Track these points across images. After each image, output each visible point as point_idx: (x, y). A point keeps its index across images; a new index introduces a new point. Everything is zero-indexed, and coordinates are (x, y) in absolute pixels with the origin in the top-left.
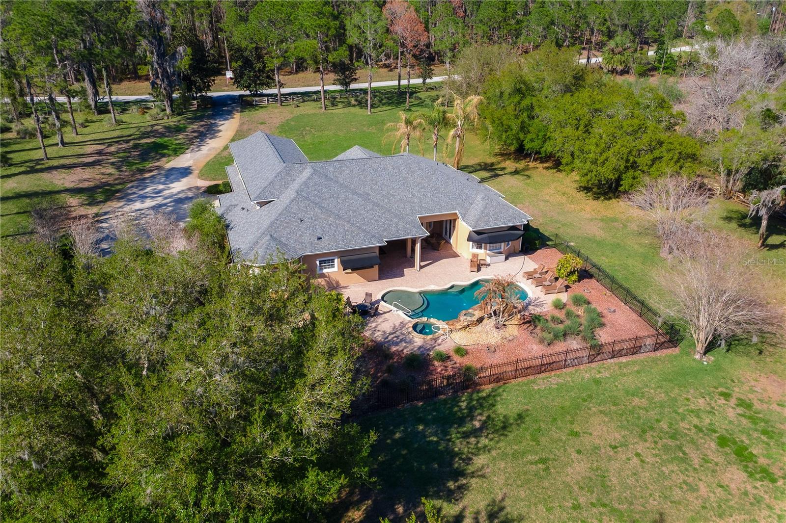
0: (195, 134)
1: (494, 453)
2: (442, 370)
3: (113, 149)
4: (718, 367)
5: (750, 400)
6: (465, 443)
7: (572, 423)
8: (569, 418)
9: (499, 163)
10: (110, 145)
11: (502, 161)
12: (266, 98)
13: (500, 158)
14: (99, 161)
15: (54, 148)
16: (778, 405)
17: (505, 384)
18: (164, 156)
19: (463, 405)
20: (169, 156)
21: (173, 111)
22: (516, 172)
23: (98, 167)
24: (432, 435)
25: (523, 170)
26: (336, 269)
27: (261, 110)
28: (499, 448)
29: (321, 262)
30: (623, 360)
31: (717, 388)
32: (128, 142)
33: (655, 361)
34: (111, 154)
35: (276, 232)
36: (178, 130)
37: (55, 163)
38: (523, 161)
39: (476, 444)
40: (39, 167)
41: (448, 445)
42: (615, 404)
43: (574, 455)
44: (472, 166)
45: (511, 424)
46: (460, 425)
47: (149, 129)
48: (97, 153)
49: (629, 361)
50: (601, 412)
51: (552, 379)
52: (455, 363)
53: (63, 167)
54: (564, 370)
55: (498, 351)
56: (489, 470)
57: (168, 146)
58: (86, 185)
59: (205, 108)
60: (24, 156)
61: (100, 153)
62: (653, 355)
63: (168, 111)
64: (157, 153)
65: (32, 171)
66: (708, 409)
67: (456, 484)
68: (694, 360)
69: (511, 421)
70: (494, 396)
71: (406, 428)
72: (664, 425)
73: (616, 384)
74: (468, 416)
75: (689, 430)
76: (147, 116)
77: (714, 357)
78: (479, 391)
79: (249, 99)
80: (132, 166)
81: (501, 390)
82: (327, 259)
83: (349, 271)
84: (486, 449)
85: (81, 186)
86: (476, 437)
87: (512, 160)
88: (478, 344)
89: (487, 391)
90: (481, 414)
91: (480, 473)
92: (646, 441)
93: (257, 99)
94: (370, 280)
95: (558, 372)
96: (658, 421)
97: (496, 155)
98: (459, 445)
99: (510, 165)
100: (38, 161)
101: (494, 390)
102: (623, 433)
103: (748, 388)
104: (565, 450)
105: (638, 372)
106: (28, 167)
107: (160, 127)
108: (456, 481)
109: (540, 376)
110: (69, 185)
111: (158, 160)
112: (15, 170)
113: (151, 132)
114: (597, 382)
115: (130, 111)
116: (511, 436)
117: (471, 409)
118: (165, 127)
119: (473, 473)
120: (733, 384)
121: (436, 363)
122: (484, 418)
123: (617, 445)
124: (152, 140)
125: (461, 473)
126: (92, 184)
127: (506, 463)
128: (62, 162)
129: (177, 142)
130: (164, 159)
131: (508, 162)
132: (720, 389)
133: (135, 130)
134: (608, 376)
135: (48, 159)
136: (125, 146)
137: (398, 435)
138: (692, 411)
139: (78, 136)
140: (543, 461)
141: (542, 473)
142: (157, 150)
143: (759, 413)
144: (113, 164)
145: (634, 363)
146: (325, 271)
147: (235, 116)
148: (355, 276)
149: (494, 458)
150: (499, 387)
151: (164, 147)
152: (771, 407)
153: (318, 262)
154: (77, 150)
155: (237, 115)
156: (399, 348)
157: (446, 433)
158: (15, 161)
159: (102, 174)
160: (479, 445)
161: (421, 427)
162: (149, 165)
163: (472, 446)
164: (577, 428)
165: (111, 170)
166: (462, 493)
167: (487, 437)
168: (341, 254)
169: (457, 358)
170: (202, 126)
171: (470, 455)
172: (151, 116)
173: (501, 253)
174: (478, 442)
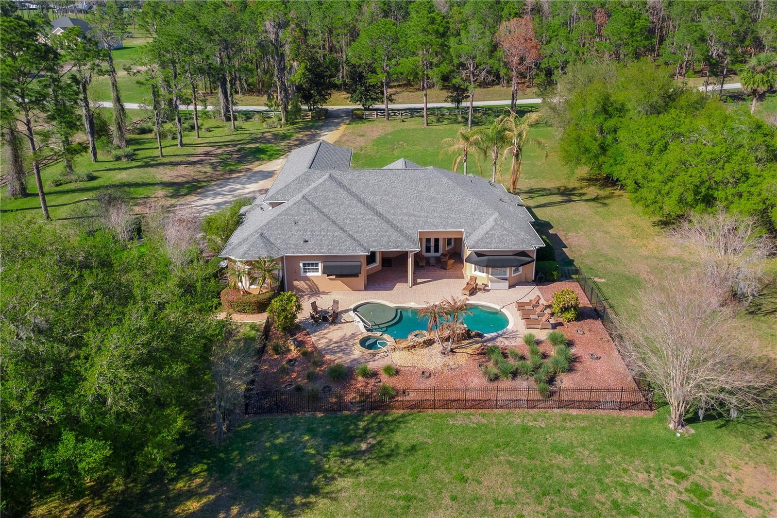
0: (297, 143)
1: (362, 479)
2: (362, 386)
3: (220, 151)
4: (693, 443)
5: (710, 488)
6: (339, 462)
7: (467, 466)
8: (467, 461)
9: (581, 188)
10: (220, 147)
11: (586, 186)
12: (375, 113)
13: (585, 183)
14: (202, 160)
15: (175, 147)
16: (746, 502)
17: (419, 412)
18: (258, 159)
19: (362, 424)
20: (263, 160)
21: (287, 121)
22: (595, 199)
23: (198, 166)
24: (312, 447)
25: (605, 198)
26: (320, 273)
27: (367, 123)
28: (371, 476)
29: (304, 265)
30: (574, 412)
31: (673, 465)
32: (235, 145)
33: (613, 421)
34: (216, 155)
35: (268, 231)
36: (284, 137)
37: (166, 160)
38: (609, 189)
39: (349, 466)
40: (152, 163)
41: (321, 460)
42: (532, 458)
43: (447, 501)
44: (549, 190)
45: (398, 454)
46: (347, 444)
47: (260, 135)
48: (205, 154)
49: (580, 415)
50: (508, 462)
51: (476, 417)
52: (380, 382)
53: (172, 164)
54: (495, 410)
55: (432, 377)
56: (346, 494)
57: (267, 151)
58: (180, 180)
59: (319, 119)
60: (148, 153)
61: (207, 154)
62: (615, 413)
63: (283, 121)
64: (254, 157)
65: (147, 165)
66: (646, 486)
67: (304, 500)
68: (666, 429)
69: (401, 451)
70: (400, 422)
71: (292, 435)
72: (575, 492)
73: (548, 436)
74: (360, 437)
75: (603, 504)
76: (264, 125)
77: (696, 430)
78: (386, 415)
79: (358, 112)
80: (227, 166)
81: (410, 418)
82: (310, 263)
83: (334, 277)
84: (356, 473)
85: (176, 180)
86: (354, 459)
87: (597, 187)
88: (415, 367)
89: (396, 415)
90: (374, 437)
91: (334, 495)
92: (540, 504)
93: (367, 112)
94: (355, 289)
95: (486, 411)
96: (572, 487)
97: (582, 180)
98: (332, 464)
99: (593, 191)
100: (153, 158)
101: (403, 416)
102: (518, 490)
103: (717, 474)
104: (440, 493)
105: (584, 429)
106: (145, 162)
107: (269, 134)
108: (307, 496)
109: (464, 412)
110: (166, 179)
111: (251, 163)
112: (134, 164)
113: (260, 138)
114: (526, 430)
115: (253, 120)
116: (391, 466)
117: (367, 430)
118: (274, 135)
119: (327, 493)
120: (700, 465)
121: (360, 378)
122: (374, 442)
123: (504, 501)
124: (257, 145)
125: (315, 491)
126: (185, 179)
127: (368, 492)
128: (173, 159)
129: (278, 148)
130: (257, 163)
131: (591, 188)
132: (677, 468)
133: (248, 135)
134: (543, 425)
135: (163, 156)
136: (231, 149)
137: (280, 441)
138: (622, 485)
139: (199, 139)
140: (408, 499)
141: (399, 510)
142: (257, 154)
143: (712, 506)
144: (212, 164)
145: (584, 418)
146: (308, 274)
147: (340, 128)
148: (339, 283)
149: (359, 484)
150: (412, 414)
151: (262, 151)
152: (733, 502)
153: (301, 265)
154: (190, 150)
155: (343, 128)
156: (332, 357)
157: (327, 448)
158: (139, 157)
159: (200, 172)
160: (353, 468)
161: (307, 438)
162: (241, 167)
163: (344, 467)
164: (468, 473)
165: (208, 169)
166: (303, 511)
167: (365, 461)
168: (325, 259)
169: (384, 378)
170: (306, 135)
171: (336, 476)
172: (268, 124)
173: (506, 279)
174: (353, 464)
